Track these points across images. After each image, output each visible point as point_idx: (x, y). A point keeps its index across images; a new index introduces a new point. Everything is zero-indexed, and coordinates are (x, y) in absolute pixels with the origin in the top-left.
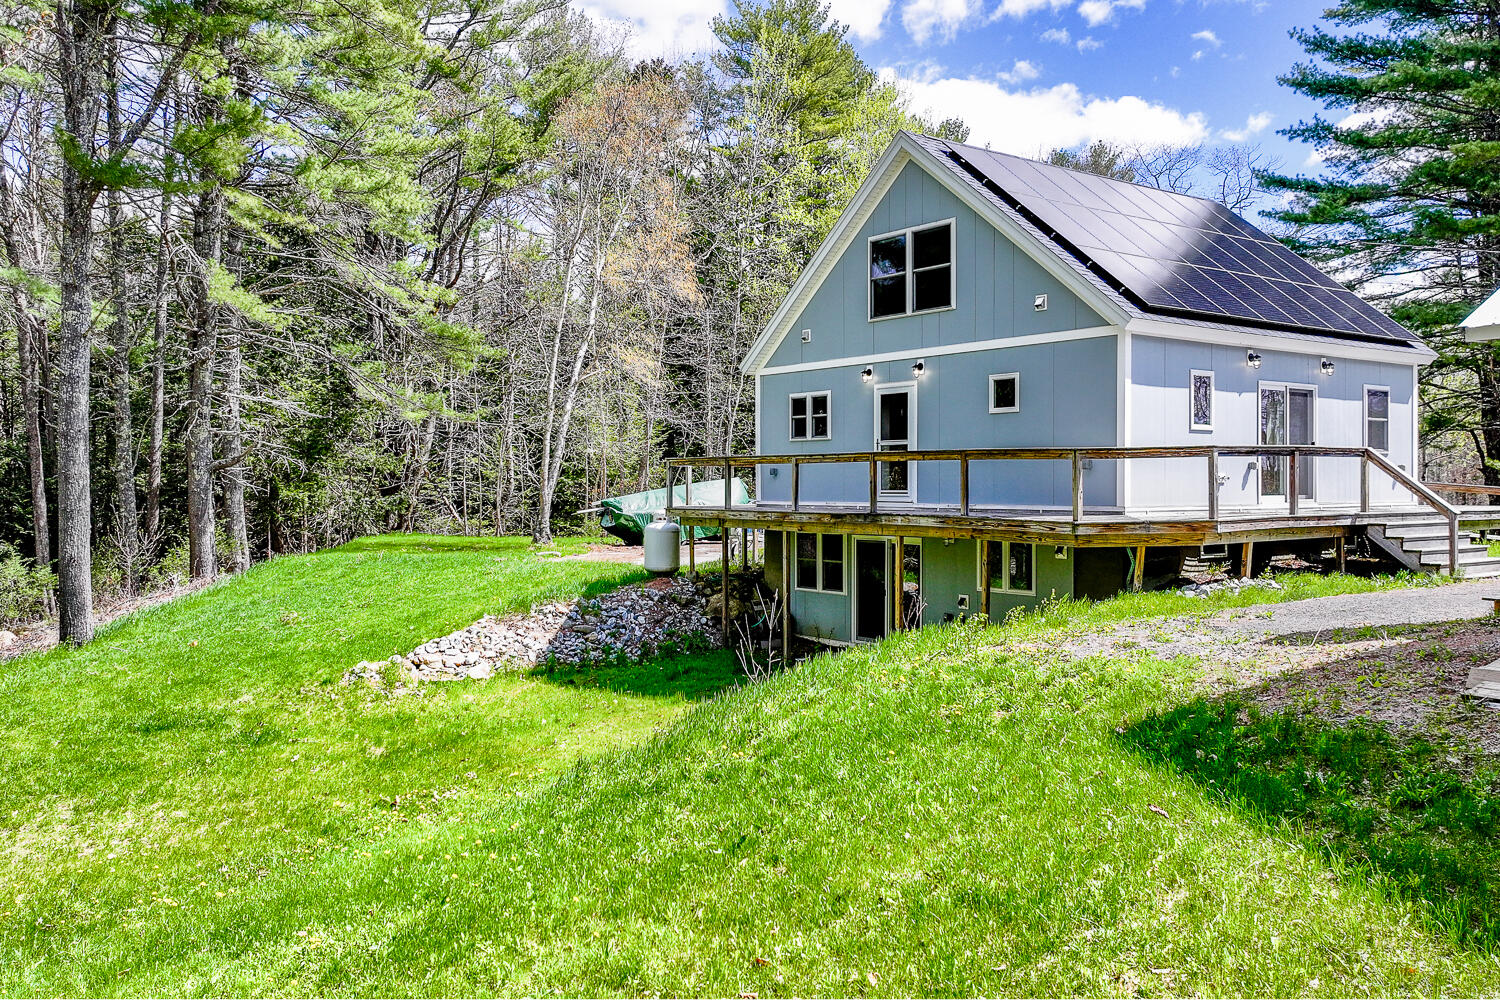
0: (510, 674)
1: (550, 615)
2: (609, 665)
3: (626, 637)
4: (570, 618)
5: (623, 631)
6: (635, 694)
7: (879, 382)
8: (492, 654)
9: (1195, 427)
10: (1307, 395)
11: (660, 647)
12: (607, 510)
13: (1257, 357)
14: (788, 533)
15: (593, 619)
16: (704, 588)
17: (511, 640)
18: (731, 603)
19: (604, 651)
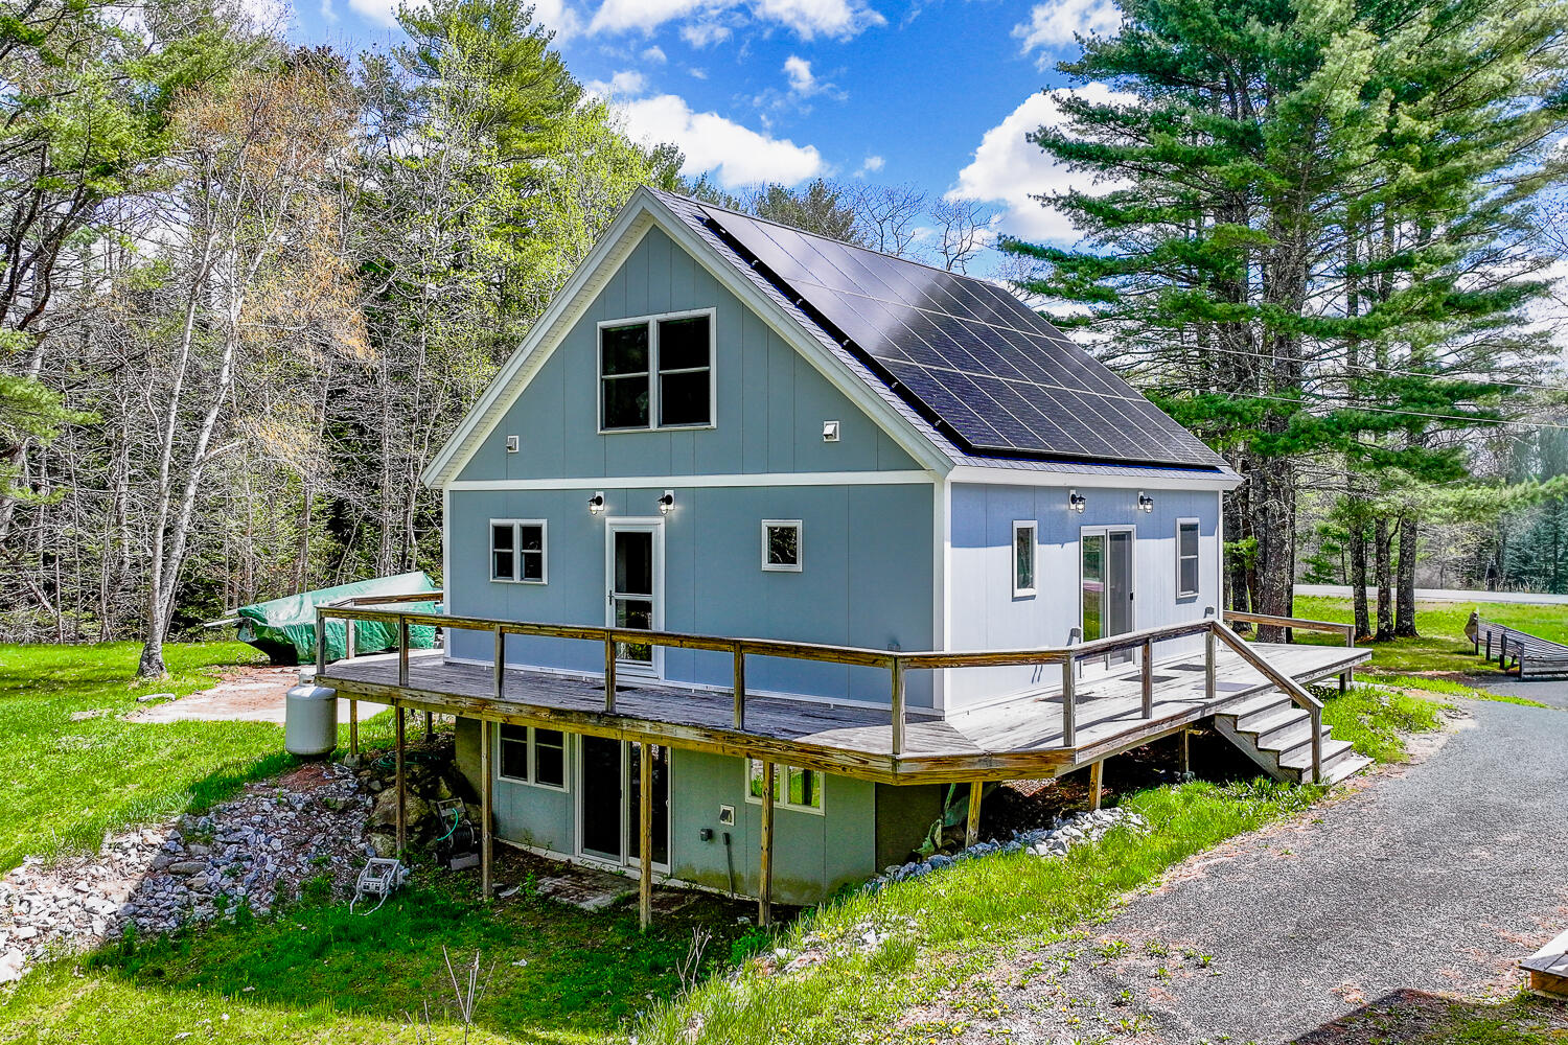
0: (58, 966)
1: (133, 851)
2: (224, 929)
3: (251, 876)
4: (165, 851)
5: (247, 864)
6: (257, 999)
7: (612, 514)
8: (30, 932)
9: (1019, 593)
10: (1120, 538)
11: (304, 887)
12: (246, 622)
13: (1081, 499)
14: (489, 724)
15: (203, 849)
16: (371, 780)
17: (65, 903)
18: (409, 803)
19: (216, 903)
